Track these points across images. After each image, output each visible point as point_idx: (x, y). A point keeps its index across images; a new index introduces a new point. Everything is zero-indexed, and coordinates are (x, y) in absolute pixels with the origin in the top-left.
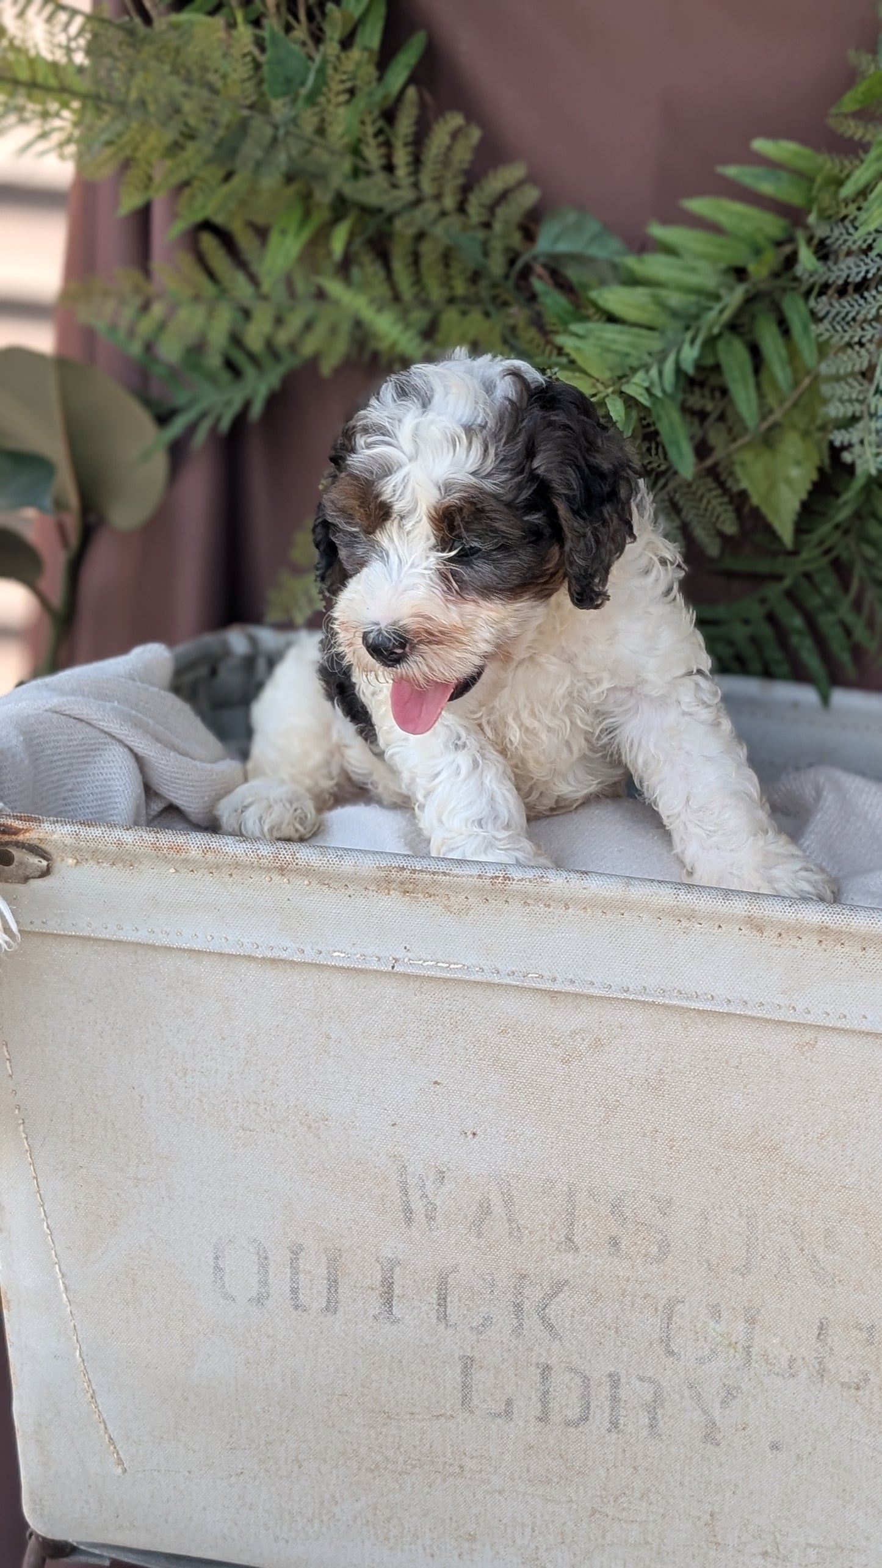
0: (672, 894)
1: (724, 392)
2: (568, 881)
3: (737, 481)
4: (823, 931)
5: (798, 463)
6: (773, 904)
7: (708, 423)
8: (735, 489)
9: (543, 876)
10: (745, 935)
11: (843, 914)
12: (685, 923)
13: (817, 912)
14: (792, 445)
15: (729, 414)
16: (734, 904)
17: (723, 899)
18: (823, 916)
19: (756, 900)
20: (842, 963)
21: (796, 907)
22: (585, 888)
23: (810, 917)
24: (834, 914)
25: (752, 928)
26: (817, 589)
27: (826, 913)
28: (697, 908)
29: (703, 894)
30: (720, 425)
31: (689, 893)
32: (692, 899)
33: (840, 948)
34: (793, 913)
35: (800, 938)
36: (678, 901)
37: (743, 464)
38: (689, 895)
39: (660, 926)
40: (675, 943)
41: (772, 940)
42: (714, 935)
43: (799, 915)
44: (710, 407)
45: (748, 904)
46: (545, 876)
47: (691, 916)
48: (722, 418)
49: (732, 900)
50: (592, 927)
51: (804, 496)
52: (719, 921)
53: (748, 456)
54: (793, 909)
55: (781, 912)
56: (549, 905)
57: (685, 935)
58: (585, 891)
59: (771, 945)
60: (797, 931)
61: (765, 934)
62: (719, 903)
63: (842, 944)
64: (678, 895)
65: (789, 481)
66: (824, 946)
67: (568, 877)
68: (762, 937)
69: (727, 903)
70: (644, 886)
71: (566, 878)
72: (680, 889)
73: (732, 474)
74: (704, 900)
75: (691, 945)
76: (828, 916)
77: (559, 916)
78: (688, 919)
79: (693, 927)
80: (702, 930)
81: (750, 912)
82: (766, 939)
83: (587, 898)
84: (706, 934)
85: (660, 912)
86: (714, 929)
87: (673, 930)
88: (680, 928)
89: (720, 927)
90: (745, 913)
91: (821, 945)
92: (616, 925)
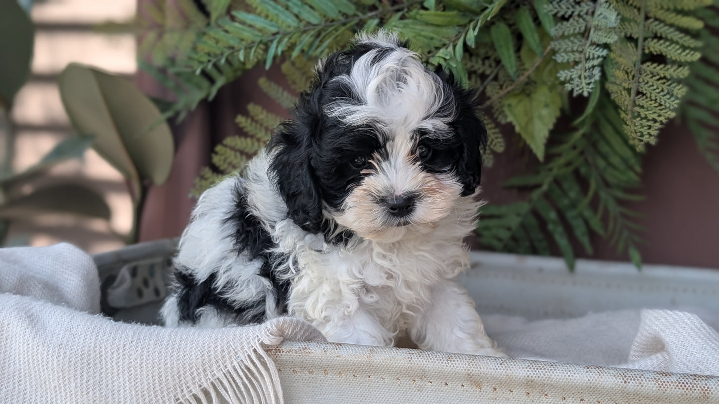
0: (407, 358)
1: (498, 62)
2: (325, 351)
3: (506, 117)
4: (529, 385)
5: (547, 106)
6: (487, 363)
7: (486, 82)
8: (503, 122)
9: (306, 348)
10: (467, 391)
11: (545, 369)
12: (418, 382)
13: (523, 368)
14: (542, 95)
15: (501, 76)
16: (456, 364)
17: (447, 360)
18: (528, 371)
19: (473, 360)
21: (506, 365)
22: (339, 356)
23: (518, 373)
24: (537, 369)
25: (472, 384)
26: (565, 193)
27: (530, 368)
28: (426, 368)
29: (431, 357)
30: (494, 83)
31: (420, 356)
32: (423, 361)
33: (545, 399)
34: (504, 370)
35: (511, 391)
36: (411, 364)
37: (509, 106)
38: (420, 358)
39: (399, 385)
40: (412, 400)
41: (488, 394)
42: (442, 391)
43: (509, 371)
44: (488, 72)
45: (467, 363)
46: (308, 348)
47: (424, 375)
48: (496, 78)
49: (454, 361)
50: (347, 389)
51: (551, 127)
52: (446, 379)
53: (513, 101)
54: (504, 367)
55: (494, 369)
56: (312, 372)
57: (419, 392)
58: (338, 359)
59: (489, 399)
60: (508, 384)
61: (483, 389)
62: (444, 364)
63: (546, 395)
64: (411, 358)
65: (541, 118)
66: (531, 397)
67: (326, 348)
68: (480, 391)
69: (450, 364)
70: (385, 352)
71: (324, 349)
72: (413, 354)
73: (502, 112)
74: (432, 362)
76: (532, 371)
77: (321, 381)
78: (421, 379)
79: (425, 385)
80: (433, 387)
81: (469, 370)
82: (484, 393)
83: (339, 364)
84: (436, 390)
85: (398, 374)
86: (442, 386)
87: (410, 388)
88: (415, 387)
89: (446, 384)
90: (463, 371)
91: (529, 397)
92: (366, 386)
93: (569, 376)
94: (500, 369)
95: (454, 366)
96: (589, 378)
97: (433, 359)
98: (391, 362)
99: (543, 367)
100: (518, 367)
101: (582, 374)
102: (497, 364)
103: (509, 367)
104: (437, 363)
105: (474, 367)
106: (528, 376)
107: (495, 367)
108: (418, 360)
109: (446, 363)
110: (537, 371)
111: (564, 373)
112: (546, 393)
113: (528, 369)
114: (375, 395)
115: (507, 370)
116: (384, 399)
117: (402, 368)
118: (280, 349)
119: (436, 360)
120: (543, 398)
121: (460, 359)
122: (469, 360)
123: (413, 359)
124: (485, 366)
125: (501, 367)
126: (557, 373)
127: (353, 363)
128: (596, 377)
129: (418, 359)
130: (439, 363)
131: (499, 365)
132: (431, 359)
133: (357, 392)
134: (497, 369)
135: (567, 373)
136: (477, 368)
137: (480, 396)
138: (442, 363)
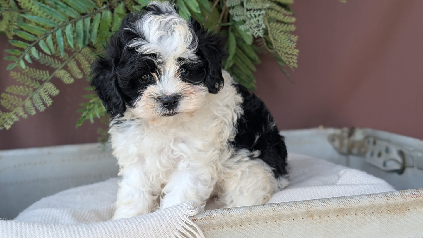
0: (272, 209)
2: (223, 215)
4: (340, 211)
6: (316, 203)
10: (305, 221)
12: (278, 222)
13: (336, 202)
16: (300, 207)
20: (347, 223)
21: (327, 202)
22: (232, 216)
23: (334, 206)
25: (308, 217)
28: (284, 213)
29: (285, 206)
32: (281, 209)
34: (326, 205)
35: (329, 216)
36: (275, 212)
38: (279, 208)
40: (274, 232)
41: (317, 220)
42: (291, 224)
45: (306, 206)
46: (211, 214)
47: (282, 217)
49: (298, 206)
50: (236, 234)
52: (294, 217)
54: (326, 204)
55: (321, 206)
56: (215, 229)
57: (278, 227)
59: (317, 223)
60: (328, 213)
61: (314, 218)
62: (293, 208)
63: (347, 214)
64: (274, 209)
66: (339, 217)
68: (312, 220)
69: (297, 208)
70: (258, 208)
71: (222, 213)
72: (274, 206)
74: (287, 209)
75: (281, 232)
77: (220, 233)
78: (280, 219)
79: (282, 223)
80: (286, 223)
81: (307, 209)
82: (314, 220)
83: (232, 221)
84: (288, 224)
85: (267, 219)
86: (291, 221)
87: (273, 226)
88: (276, 225)
89: (294, 219)
90: (305, 210)
91: (338, 217)
92: (247, 230)
93: (360, 202)
94: (324, 205)
95: (299, 209)
96: (370, 201)
97: (286, 207)
98: (263, 213)
99: (345, 200)
100: (333, 202)
101: (366, 199)
102: (322, 203)
103: (329, 203)
104: (289, 209)
105: (310, 207)
106: (339, 206)
107: (321, 204)
108: (278, 210)
109: (294, 208)
110: (343, 202)
111: (357, 201)
112: (347, 213)
113: (339, 202)
114: (253, 234)
115: (328, 205)
116: (258, 236)
117: (270, 215)
118: (195, 219)
119: (288, 207)
120: (345, 216)
121: (301, 204)
122: (306, 203)
123: (275, 209)
124: (316, 205)
125: (324, 204)
126: (353, 201)
127: (241, 218)
128: (373, 200)
129: (278, 208)
130: (290, 208)
131: (323, 203)
132: (285, 207)
133: (242, 235)
134: (322, 206)
135: (359, 201)
136: (312, 207)
137: (312, 222)
138: (292, 208)
